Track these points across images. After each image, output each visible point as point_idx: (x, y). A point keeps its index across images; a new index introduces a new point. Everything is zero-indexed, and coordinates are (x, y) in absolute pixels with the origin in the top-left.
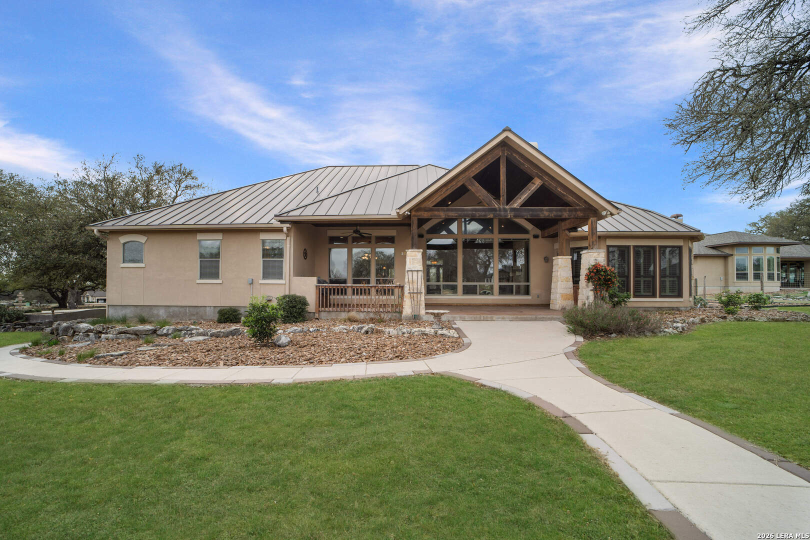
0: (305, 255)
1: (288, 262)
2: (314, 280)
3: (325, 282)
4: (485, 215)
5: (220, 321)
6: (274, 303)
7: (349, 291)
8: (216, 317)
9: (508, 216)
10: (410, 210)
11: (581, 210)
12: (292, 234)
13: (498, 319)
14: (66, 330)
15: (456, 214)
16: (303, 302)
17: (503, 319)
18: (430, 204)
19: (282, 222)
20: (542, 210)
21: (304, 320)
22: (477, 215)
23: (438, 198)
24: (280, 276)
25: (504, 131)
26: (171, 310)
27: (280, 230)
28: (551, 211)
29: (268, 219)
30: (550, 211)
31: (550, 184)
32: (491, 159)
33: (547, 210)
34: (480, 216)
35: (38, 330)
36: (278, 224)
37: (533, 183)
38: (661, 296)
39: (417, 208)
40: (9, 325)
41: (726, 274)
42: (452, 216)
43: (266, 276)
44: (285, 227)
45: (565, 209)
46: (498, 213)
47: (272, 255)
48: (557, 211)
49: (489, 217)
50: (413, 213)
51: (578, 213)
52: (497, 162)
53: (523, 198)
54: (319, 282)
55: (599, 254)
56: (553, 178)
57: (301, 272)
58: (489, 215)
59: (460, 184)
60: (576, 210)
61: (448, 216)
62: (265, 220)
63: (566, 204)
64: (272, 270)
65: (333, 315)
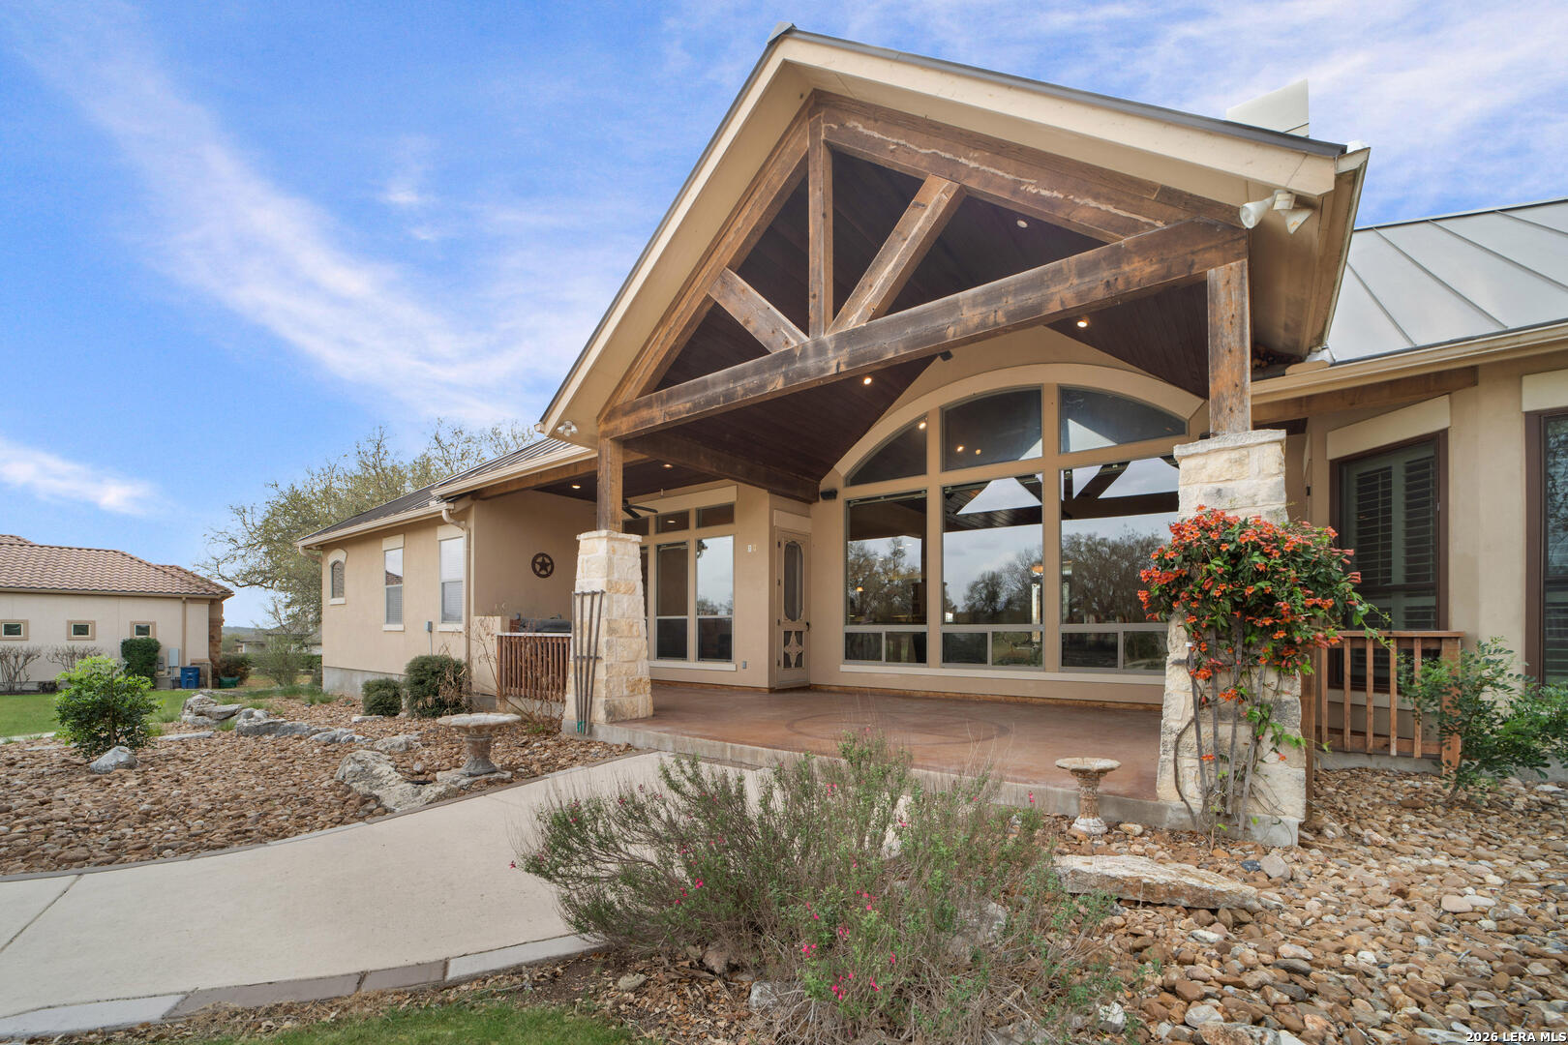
4: (762, 386)
9: (829, 368)
10: (583, 420)
11: (1141, 249)
15: (688, 405)
18: (631, 392)
20: (955, 307)
22: (740, 390)
28: (990, 299)
30: (986, 303)
31: (989, 180)
32: (777, 180)
33: (974, 303)
34: (747, 391)
37: (917, 205)
42: (680, 413)
44: (444, 510)
45: (1059, 271)
46: (798, 365)
48: (1023, 288)
49: (770, 388)
51: (1126, 268)
53: (879, 282)
55: (1239, 462)
56: (998, 149)
58: (772, 382)
59: (696, 304)
60: (1118, 257)
61: (671, 415)
63: (1072, 241)
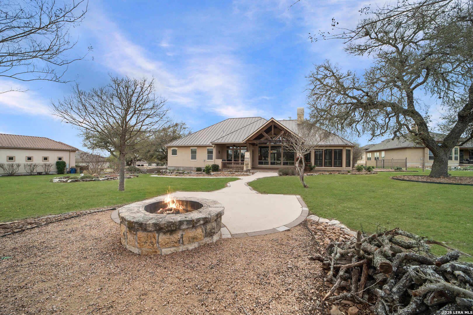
0: (219, 152)
1: (214, 155)
2: (221, 160)
3: (225, 161)
5: (197, 171)
6: (210, 166)
7: (233, 163)
8: (196, 170)
9: (274, 142)
10: (246, 141)
12: (215, 147)
13: (270, 172)
14: (164, 172)
15: (259, 142)
16: (218, 166)
17: (271, 172)
18: (252, 139)
19: (212, 144)
20: (284, 140)
21: (218, 171)
23: (254, 137)
24: (212, 159)
25: (271, 118)
26: (184, 168)
27: (212, 146)
29: (208, 143)
31: (287, 132)
32: (269, 126)
34: (266, 142)
35: (145, 173)
36: (211, 145)
38: (334, 167)
39: (248, 140)
40: (138, 172)
41: (424, 156)
43: (208, 159)
44: (213, 145)
46: (271, 141)
47: (210, 152)
50: (247, 142)
52: (271, 126)
53: (278, 137)
54: (223, 161)
57: (218, 158)
59: (260, 133)
61: (257, 142)
62: (208, 144)
64: (210, 157)
65: (226, 170)
